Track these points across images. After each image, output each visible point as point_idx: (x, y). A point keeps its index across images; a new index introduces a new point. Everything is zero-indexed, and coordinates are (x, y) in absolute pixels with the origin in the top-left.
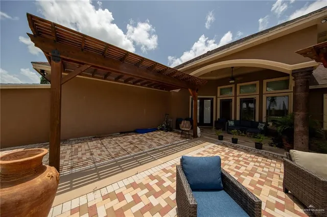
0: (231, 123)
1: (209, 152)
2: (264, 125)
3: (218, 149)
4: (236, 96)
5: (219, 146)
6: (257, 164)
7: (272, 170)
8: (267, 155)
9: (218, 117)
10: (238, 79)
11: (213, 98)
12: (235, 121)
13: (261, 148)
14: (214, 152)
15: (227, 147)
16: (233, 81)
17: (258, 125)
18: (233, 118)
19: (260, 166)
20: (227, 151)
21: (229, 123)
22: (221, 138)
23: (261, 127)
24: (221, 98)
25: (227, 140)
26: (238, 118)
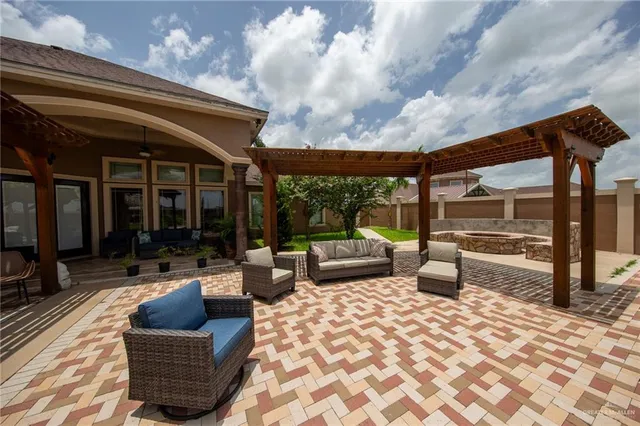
0: (145, 238)
1: (124, 306)
2: (199, 232)
3: (139, 292)
4: (150, 184)
5: (138, 287)
6: (209, 285)
7: (226, 284)
8: (214, 271)
9: (108, 228)
10: (157, 152)
11: (87, 183)
12: (151, 232)
13: (205, 265)
14: (135, 300)
15: (155, 281)
16: (148, 155)
17: (192, 234)
18: (146, 228)
19: (214, 286)
20: (159, 288)
21: (141, 238)
22: (133, 272)
23: (196, 235)
24: (114, 186)
25: (147, 271)
26: (156, 227)
